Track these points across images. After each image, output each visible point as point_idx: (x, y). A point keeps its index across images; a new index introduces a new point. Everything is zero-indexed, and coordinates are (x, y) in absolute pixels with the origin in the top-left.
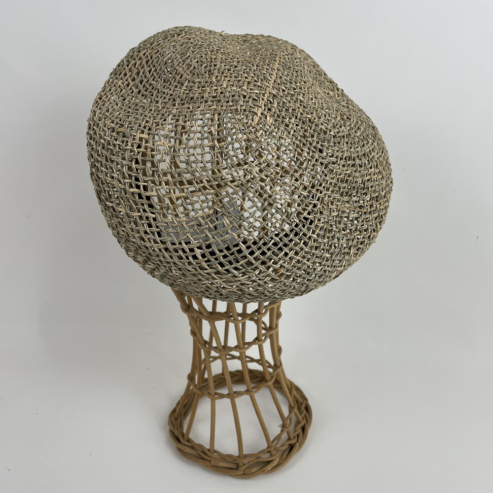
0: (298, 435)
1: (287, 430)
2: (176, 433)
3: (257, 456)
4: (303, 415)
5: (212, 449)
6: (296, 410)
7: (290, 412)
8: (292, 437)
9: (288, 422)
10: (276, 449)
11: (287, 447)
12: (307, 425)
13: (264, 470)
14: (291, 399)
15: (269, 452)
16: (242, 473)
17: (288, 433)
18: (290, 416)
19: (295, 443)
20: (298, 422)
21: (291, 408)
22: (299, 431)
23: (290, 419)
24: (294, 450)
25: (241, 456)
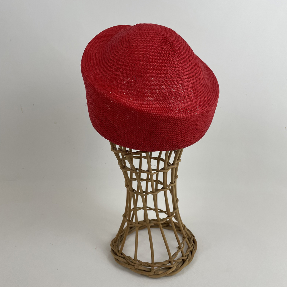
0: (188, 255)
1: (181, 250)
2: (115, 250)
3: (163, 264)
4: (192, 244)
6: (187, 239)
10: (174, 261)
11: (181, 260)
12: (194, 250)
13: (167, 273)
15: (170, 262)
16: (153, 274)
21: (184, 238)
23: (183, 244)
24: (186, 263)
25: (153, 263)
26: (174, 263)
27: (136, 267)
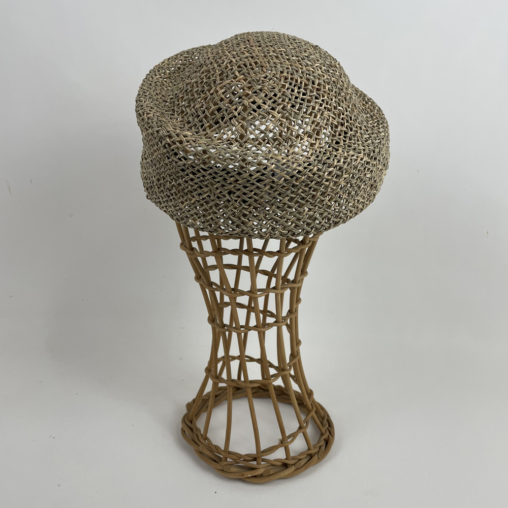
11: (305, 456)
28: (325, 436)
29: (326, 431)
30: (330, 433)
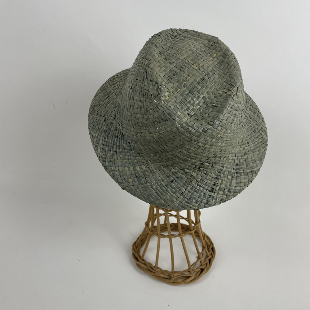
0: (206, 264)
1: (200, 260)
2: (136, 255)
3: (182, 273)
4: (210, 253)
5: (156, 266)
6: (206, 249)
7: (203, 250)
8: (203, 264)
9: (201, 255)
10: (193, 270)
11: (199, 270)
12: (212, 259)
13: (186, 282)
14: (204, 242)
15: (189, 271)
16: (173, 282)
17: (201, 262)
18: (203, 252)
19: (205, 268)
20: (207, 256)
21: (203, 248)
22: (207, 261)
23: (203, 254)
24: (204, 272)
25: (173, 272)
26: (192, 272)
27: (156, 274)
28: (209, 258)
29: (210, 255)
30: (212, 256)
